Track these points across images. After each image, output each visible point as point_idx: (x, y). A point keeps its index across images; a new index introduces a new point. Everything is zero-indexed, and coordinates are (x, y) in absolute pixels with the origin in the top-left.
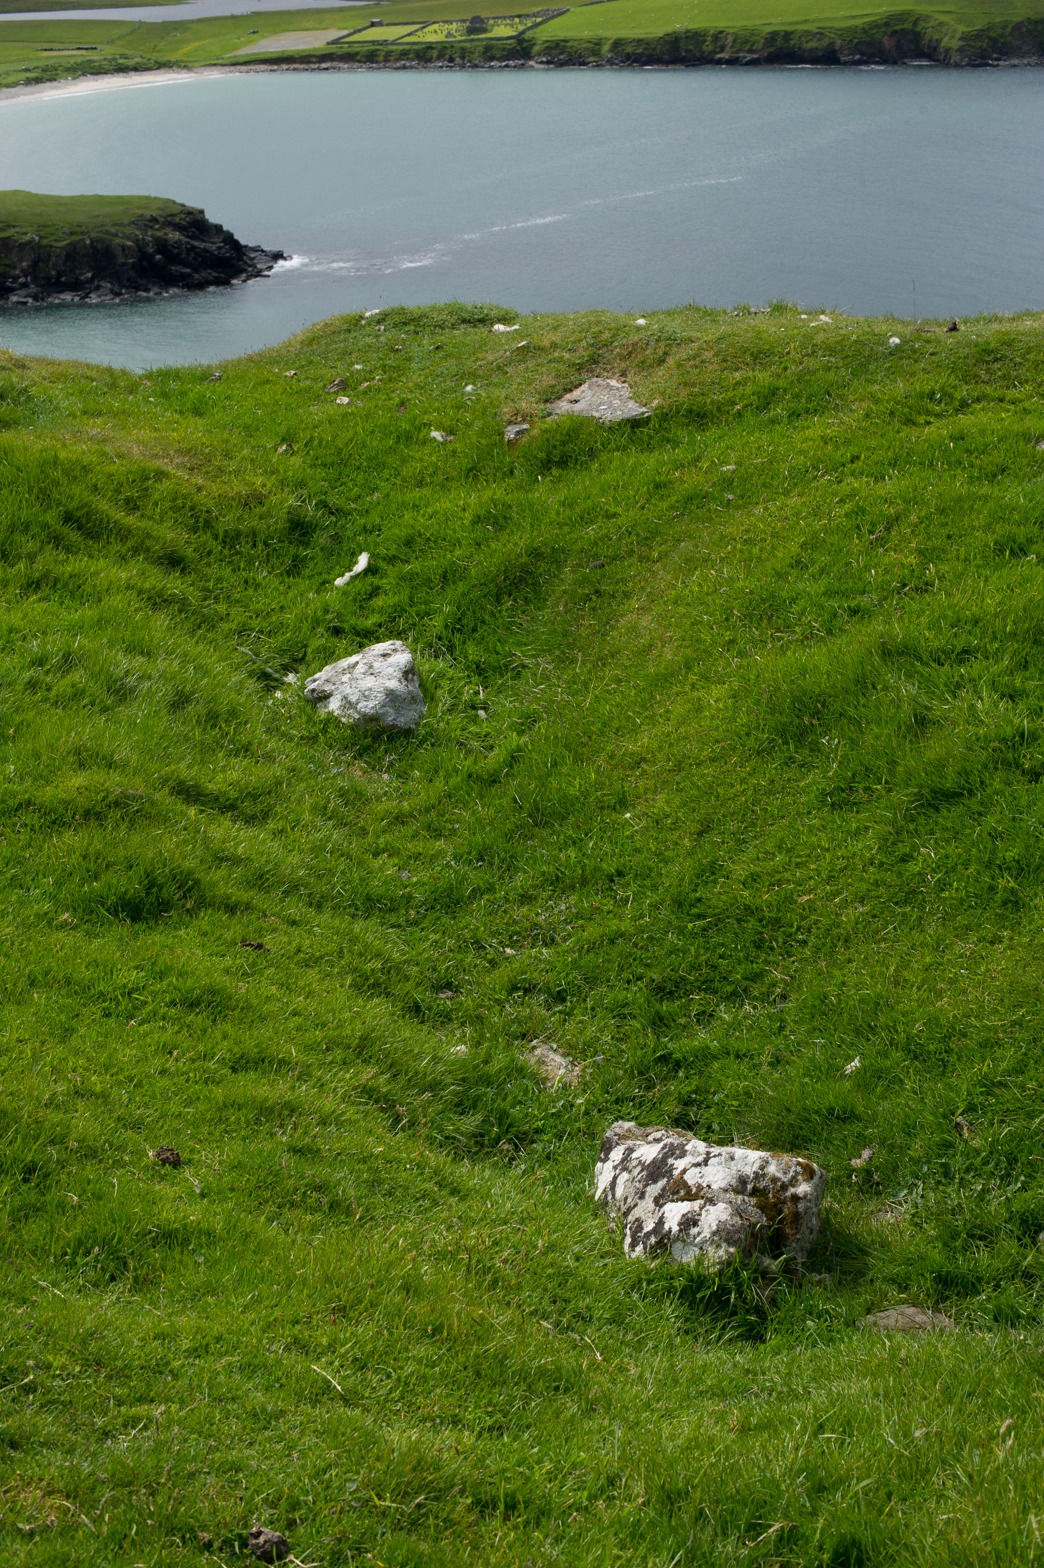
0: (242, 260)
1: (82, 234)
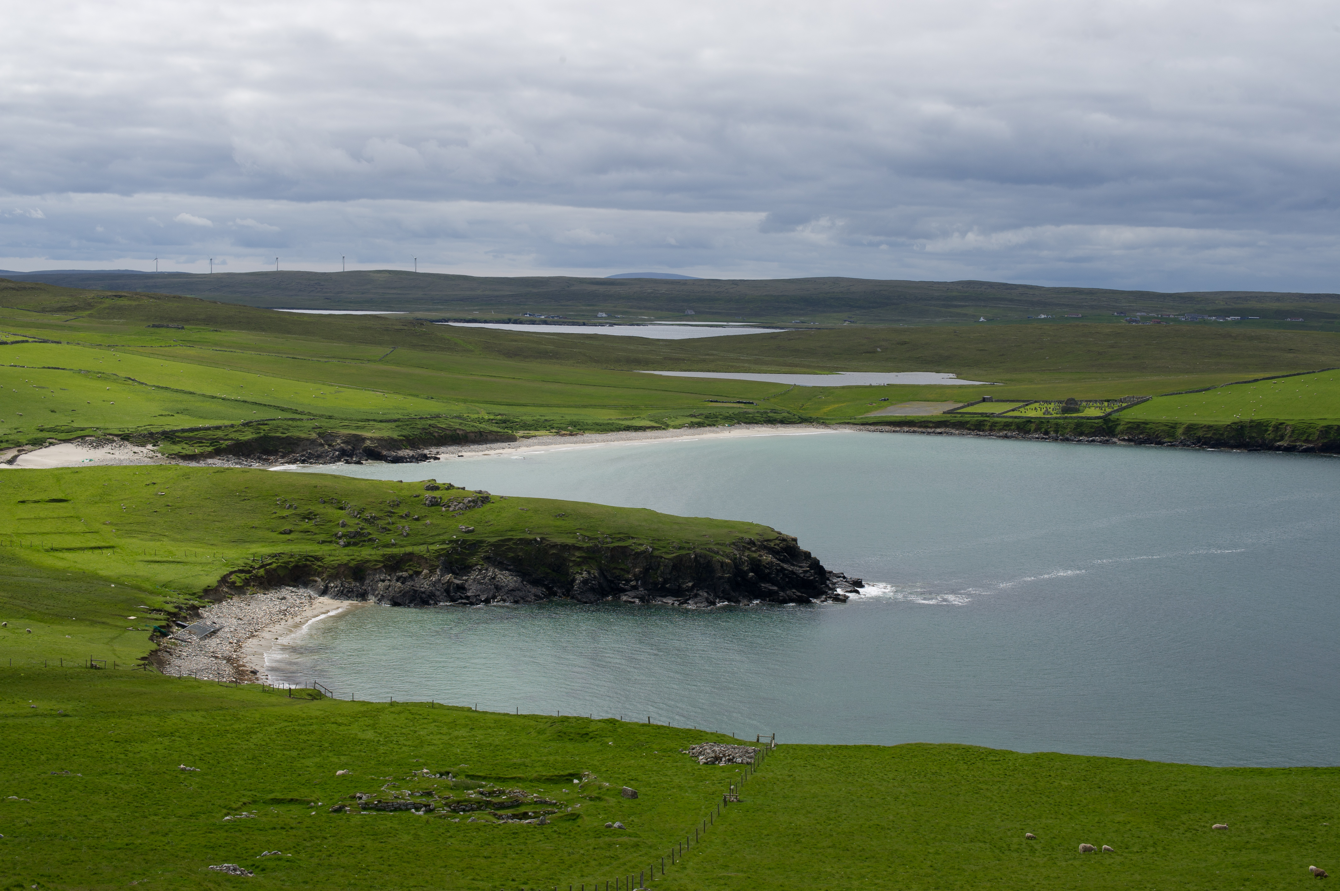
0: (825, 583)
1: (689, 549)
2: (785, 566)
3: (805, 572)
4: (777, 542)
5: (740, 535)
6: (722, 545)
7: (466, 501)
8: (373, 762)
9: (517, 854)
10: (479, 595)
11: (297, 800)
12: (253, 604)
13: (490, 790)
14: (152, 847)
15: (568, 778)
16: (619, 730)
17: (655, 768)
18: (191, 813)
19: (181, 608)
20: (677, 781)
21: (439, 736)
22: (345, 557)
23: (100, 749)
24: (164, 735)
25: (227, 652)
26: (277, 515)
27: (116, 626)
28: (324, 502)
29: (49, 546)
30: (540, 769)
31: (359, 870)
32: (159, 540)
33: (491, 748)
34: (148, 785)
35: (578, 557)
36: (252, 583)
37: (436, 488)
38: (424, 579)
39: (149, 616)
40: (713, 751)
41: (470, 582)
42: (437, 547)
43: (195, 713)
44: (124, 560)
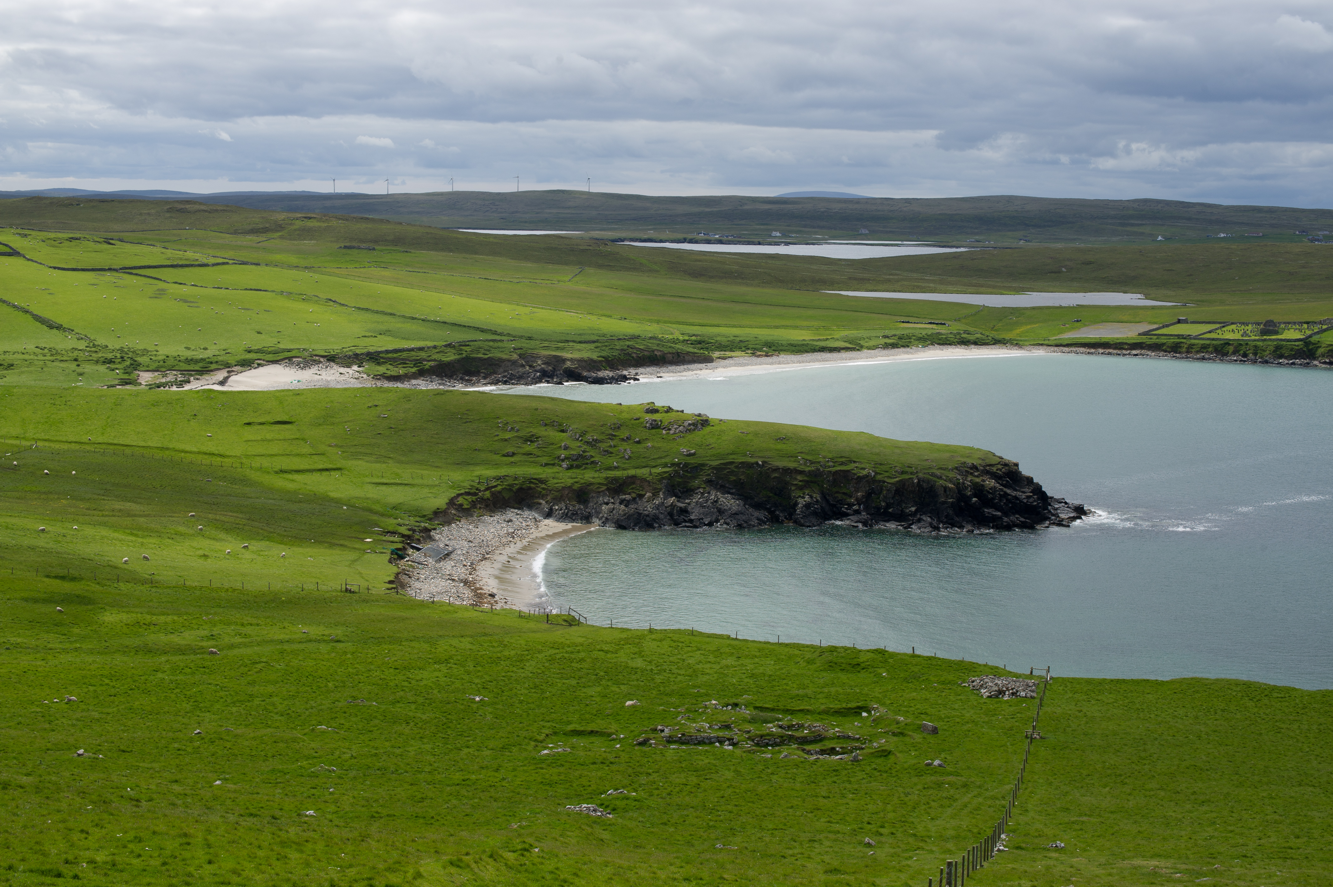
1: (911, 473)
2: (1008, 491)
3: (1028, 497)
4: (1000, 467)
5: (963, 460)
6: (945, 469)
7: (686, 424)
8: (654, 692)
9: (853, 793)
10: (702, 519)
11: (597, 732)
12: (481, 527)
13: (789, 723)
14: (490, 783)
15: (857, 711)
16: (890, 660)
17: (940, 702)
18: (501, 746)
19: (414, 531)
20: (968, 715)
21: (708, 665)
22: (568, 480)
23: (382, 677)
24: (439, 662)
25: (463, 575)
26: (499, 437)
27: (355, 548)
28: (546, 425)
29: (278, 468)
30: (824, 701)
31: (709, 811)
32: (384, 462)
33: (766, 678)
34: (445, 714)
35: (800, 481)
36: (478, 506)
37: (656, 411)
38: (647, 502)
39: (384, 538)
40: (996, 684)
41: (693, 505)
42: (659, 470)
43: (462, 639)
44: (352, 481)
